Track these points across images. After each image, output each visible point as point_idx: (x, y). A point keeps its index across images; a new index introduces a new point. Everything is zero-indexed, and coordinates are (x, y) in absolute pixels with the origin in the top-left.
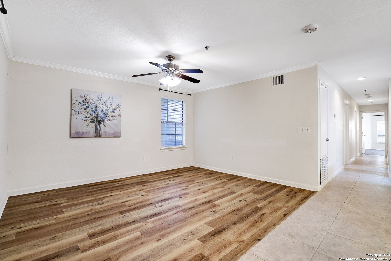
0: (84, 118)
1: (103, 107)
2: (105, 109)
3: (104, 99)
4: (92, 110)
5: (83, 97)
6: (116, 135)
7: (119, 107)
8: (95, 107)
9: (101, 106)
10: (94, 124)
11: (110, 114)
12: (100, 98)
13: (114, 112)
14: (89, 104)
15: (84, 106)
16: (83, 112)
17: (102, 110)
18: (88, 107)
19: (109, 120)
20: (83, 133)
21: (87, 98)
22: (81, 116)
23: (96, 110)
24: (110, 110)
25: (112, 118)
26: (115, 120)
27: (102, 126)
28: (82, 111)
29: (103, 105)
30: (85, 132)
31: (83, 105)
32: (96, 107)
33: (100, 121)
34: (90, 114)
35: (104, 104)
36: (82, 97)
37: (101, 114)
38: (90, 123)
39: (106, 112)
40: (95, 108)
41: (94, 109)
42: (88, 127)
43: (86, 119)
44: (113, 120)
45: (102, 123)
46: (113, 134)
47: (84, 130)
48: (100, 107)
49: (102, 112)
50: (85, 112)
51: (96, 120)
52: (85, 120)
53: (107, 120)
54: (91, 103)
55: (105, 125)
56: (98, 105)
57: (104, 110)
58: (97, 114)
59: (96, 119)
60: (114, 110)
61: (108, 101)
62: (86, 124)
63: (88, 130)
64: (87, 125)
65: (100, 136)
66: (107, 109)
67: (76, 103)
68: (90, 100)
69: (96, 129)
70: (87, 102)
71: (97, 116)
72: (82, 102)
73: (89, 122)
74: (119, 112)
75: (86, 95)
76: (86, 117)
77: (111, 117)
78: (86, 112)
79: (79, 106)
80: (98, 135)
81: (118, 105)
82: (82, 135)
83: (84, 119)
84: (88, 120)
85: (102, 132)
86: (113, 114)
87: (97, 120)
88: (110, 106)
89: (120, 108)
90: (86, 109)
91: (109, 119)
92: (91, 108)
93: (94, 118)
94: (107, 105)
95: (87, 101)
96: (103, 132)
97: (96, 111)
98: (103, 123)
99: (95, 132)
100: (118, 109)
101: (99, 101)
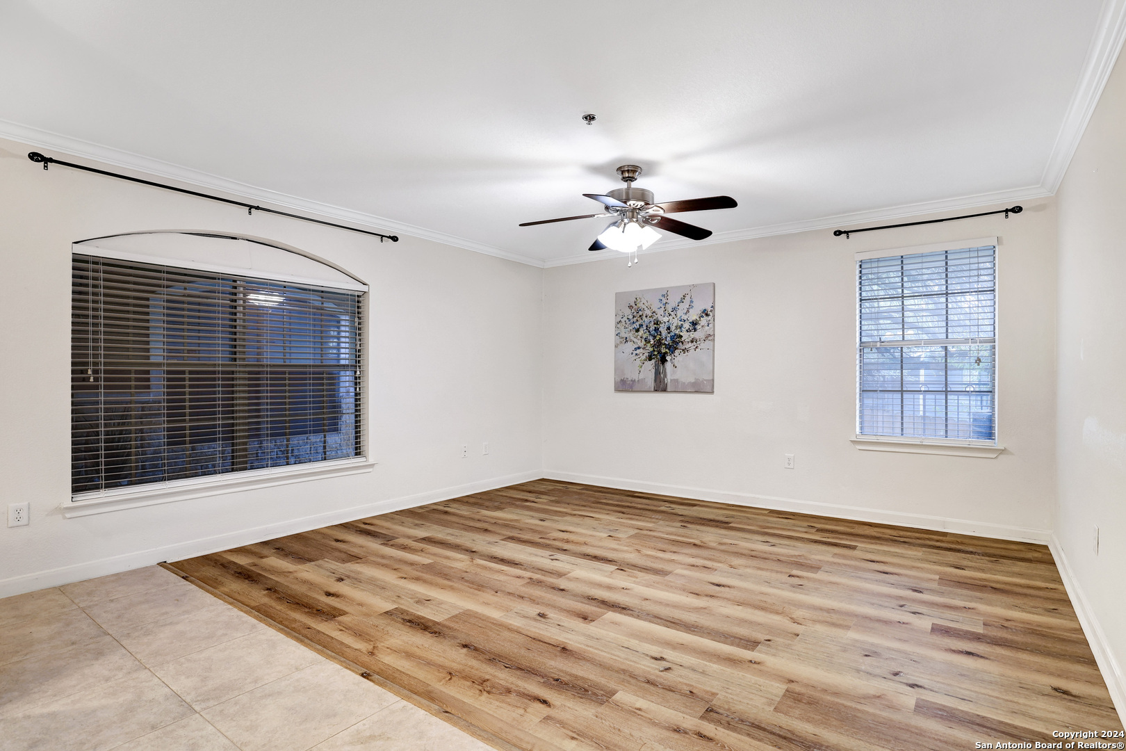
0: (636, 349)
1: (670, 321)
2: (675, 325)
3: (673, 301)
4: (649, 332)
5: (634, 305)
6: (703, 387)
7: (707, 315)
8: (655, 324)
9: (666, 319)
10: (653, 361)
11: (686, 336)
12: (664, 301)
13: (695, 330)
14: (644, 317)
15: (635, 326)
16: (632, 338)
17: (669, 328)
18: (642, 325)
19: (683, 350)
20: (633, 381)
21: (640, 305)
22: (630, 347)
23: (656, 330)
24: (687, 325)
25: (690, 344)
26: (697, 350)
27: (668, 365)
28: (631, 335)
29: (671, 317)
30: (637, 380)
31: (633, 323)
32: (657, 323)
33: (666, 353)
34: (646, 341)
35: (672, 313)
36: (631, 306)
37: (666, 338)
38: (645, 360)
39: (677, 332)
40: (655, 326)
41: (652, 328)
42: (642, 370)
43: (638, 351)
44: (692, 351)
45: (668, 358)
46: (694, 384)
47: (635, 377)
48: (665, 323)
49: (669, 333)
50: (636, 338)
51: (656, 353)
52: (636, 354)
53: (679, 351)
54: (646, 316)
55: (676, 365)
56: (661, 319)
57: (673, 328)
58: (658, 338)
59: (656, 350)
60: (694, 324)
61: (681, 304)
62: (638, 362)
63: (641, 376)
64: (641, 364)
65: (665, 390)
66: (680, 323)
67: (622, 320)
68: (646, 309)
69: (657, 373)
70: (640, 316)
71: (659, 343)
72: (631, 317)
73: (644, 357)
74: (707, 328)
75: (639, 300)
76: (639, 348)
77: (688, 342)
78: (639, 337)
79: (627, 326)
80: (661, 386)
81: (705, 310)
82: (631, 387)
83: (635, 352)
84: (641, 355)
85: (669, 381)
86: (692, 336)
87: (659, 352)
88: (685, 317)
89: (710, 318)
90: (637, 330)
91: (683, 348)
92: (647, 326)
93: (652, 349)
94: (678, 317)
95: (640, 313)
96: (671, 380)
97: (657, 333)
98: (671, 360)
99: (655, 381)
100: (704, 321)
101: (663, 309)
